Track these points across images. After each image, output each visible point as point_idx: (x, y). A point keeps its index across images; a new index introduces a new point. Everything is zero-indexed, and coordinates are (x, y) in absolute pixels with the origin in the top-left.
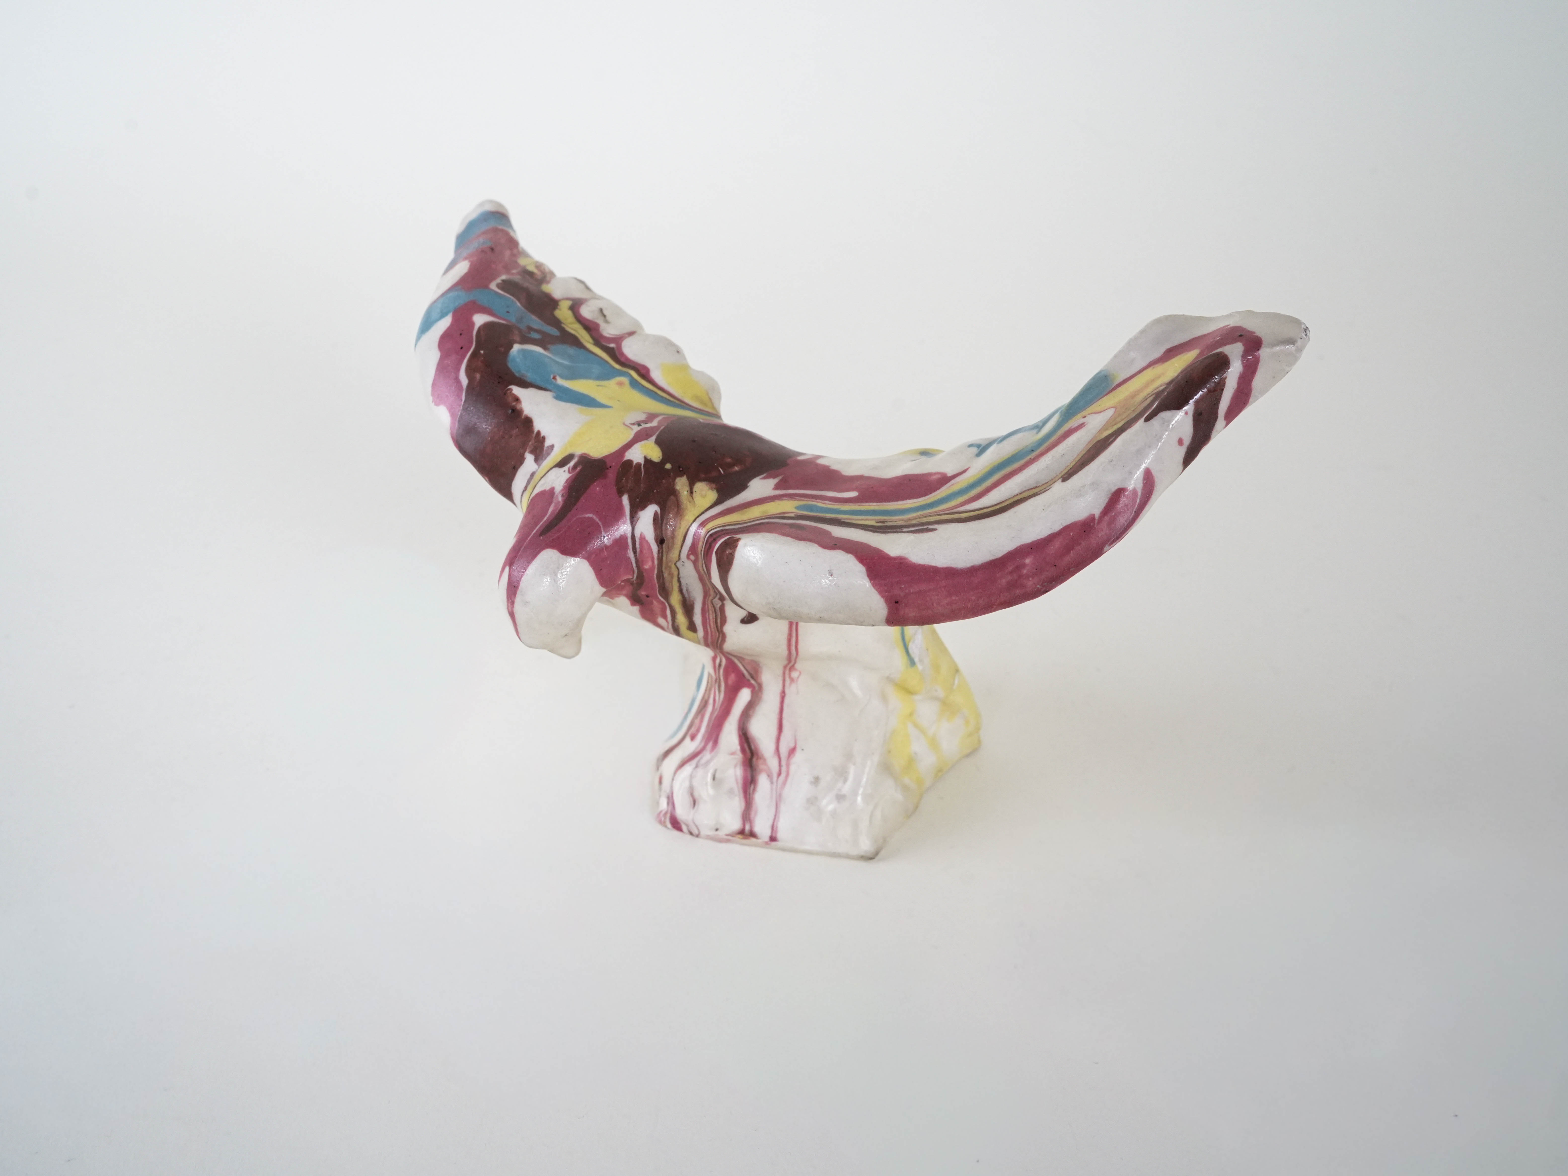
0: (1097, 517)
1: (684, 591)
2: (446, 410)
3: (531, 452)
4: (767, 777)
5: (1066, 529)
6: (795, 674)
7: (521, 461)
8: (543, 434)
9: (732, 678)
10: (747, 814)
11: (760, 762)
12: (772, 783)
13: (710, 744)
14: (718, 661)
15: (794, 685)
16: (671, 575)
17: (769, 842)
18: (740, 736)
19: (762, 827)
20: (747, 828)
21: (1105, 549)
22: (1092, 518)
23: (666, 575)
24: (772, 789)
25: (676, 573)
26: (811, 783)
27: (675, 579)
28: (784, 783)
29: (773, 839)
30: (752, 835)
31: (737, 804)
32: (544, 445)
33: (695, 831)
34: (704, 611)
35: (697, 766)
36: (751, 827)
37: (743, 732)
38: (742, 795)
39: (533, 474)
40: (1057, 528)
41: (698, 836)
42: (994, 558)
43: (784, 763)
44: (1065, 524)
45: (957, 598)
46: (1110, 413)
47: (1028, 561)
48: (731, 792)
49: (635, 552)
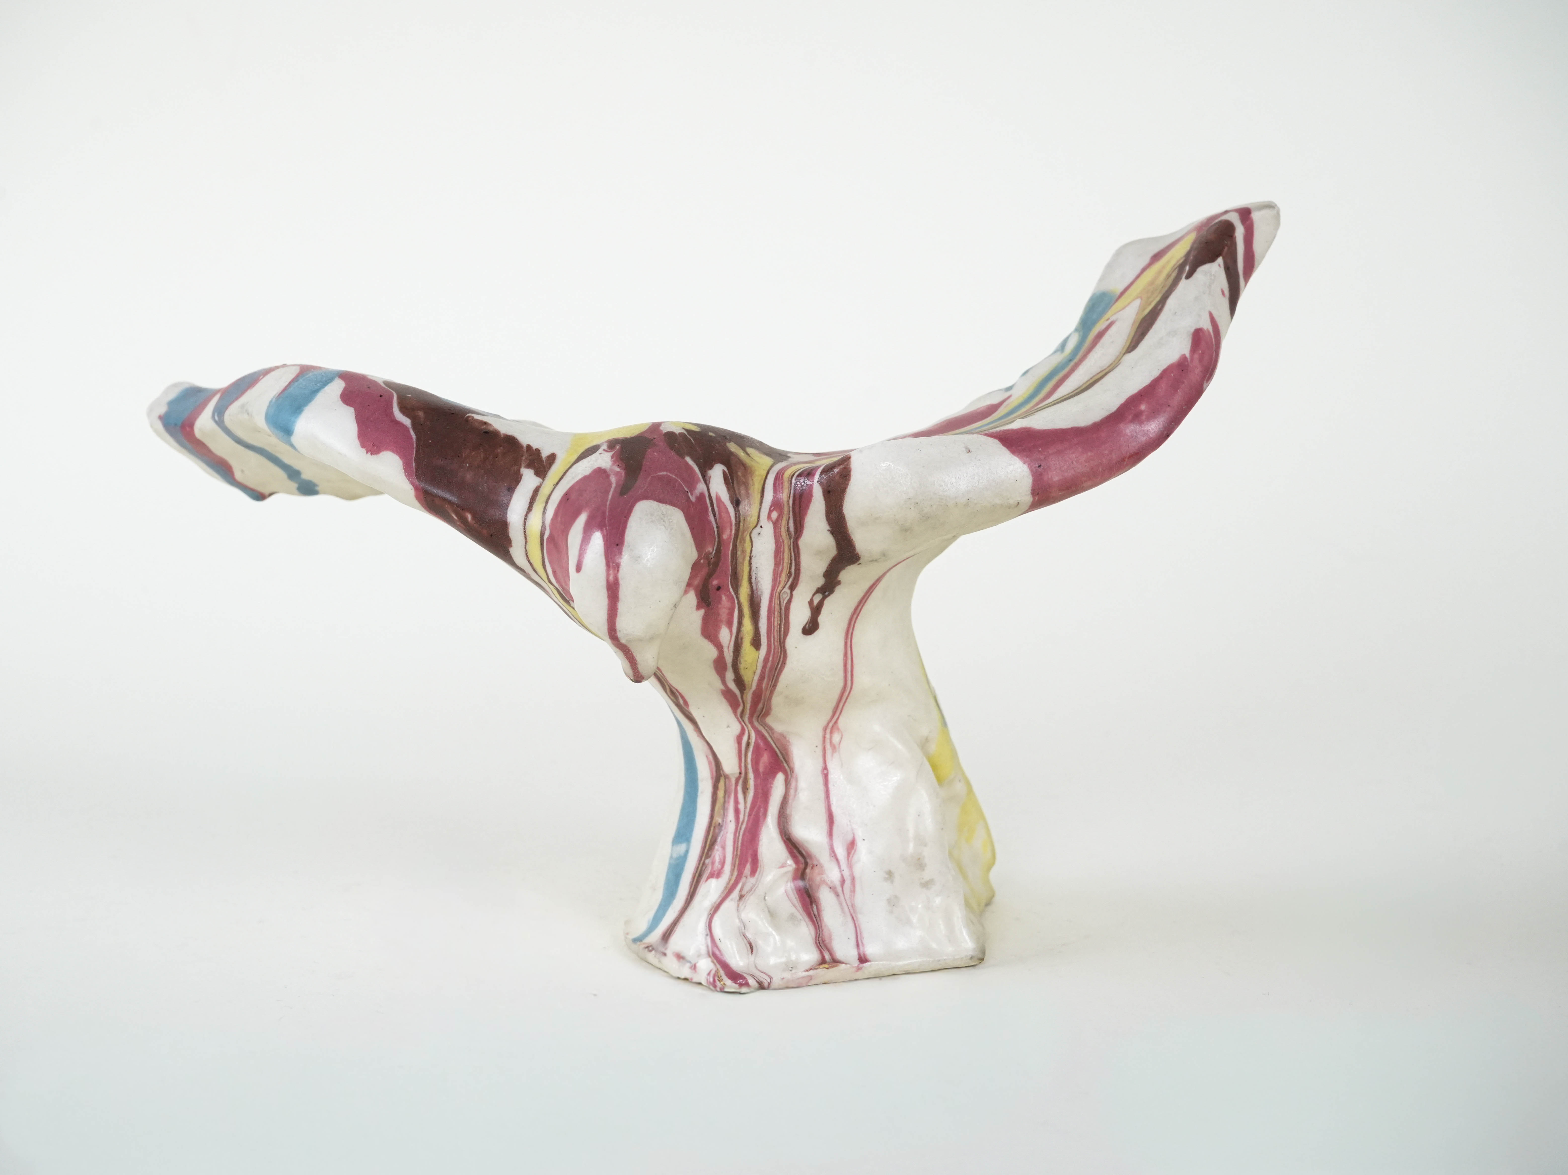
0: (1188, 355)
1: (753, 580)
2: (393, 454)
3: (528, 466)
4: (829, 889)
5: (1165, 373)
6: (836, 738)
7: (517, 479)
8: (535, 446)
9: (765, 758)
10: (821, 943)
11: (816, 870)
12: (838, 895)
13: (748, 867)
14: (745, 738)
15: (836, 755)
16: (743, 552)
17: (861, 965)
18: (785, 842)
19: (844, 948)
20: (827, 957)
21: (1205, 385)
22: (1183, 358)
23: (739, 553)
24: (841, 904)
25: (748, 551)
26: (886, 879)
27: (747, 559)
28: (853, 891)
29: (863, 960)
30: (835, 962)
31: (806, 930)
32: (542, 457)
33: (765, 981)
34: (770, 611)
35: (741, 897)
36: (831, 954)
37: (787, 836)
38: (807, 919)
39: (536, 491)
40: (1156, 373)
41: (768, 988)
42: (1110, 413)
43: (844, 865)
44: (1162, 369)
45: (1093, 454)
46: (1138, 302)
47: (1143, 407)
48: (792, 917)
49: (715, 516)
